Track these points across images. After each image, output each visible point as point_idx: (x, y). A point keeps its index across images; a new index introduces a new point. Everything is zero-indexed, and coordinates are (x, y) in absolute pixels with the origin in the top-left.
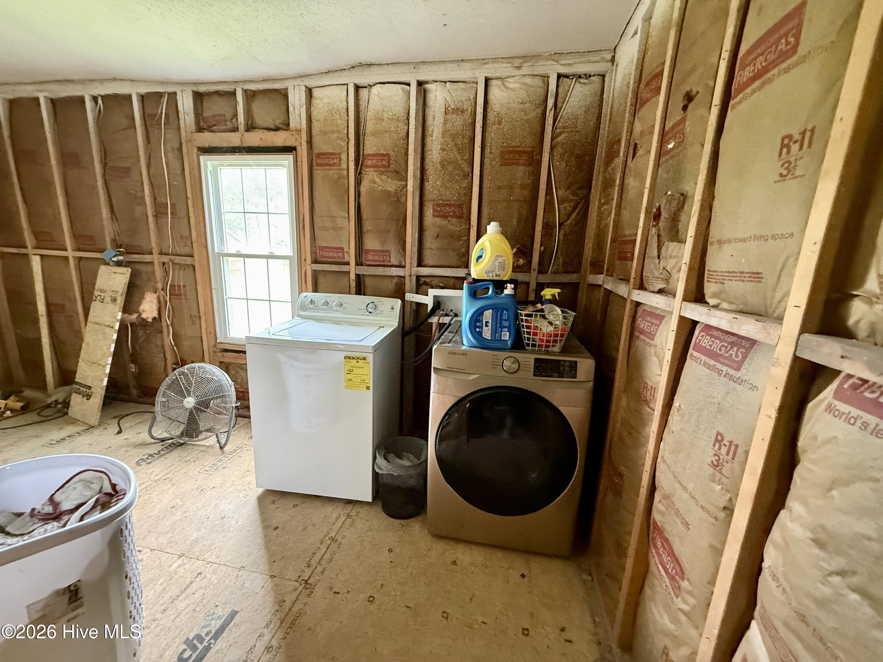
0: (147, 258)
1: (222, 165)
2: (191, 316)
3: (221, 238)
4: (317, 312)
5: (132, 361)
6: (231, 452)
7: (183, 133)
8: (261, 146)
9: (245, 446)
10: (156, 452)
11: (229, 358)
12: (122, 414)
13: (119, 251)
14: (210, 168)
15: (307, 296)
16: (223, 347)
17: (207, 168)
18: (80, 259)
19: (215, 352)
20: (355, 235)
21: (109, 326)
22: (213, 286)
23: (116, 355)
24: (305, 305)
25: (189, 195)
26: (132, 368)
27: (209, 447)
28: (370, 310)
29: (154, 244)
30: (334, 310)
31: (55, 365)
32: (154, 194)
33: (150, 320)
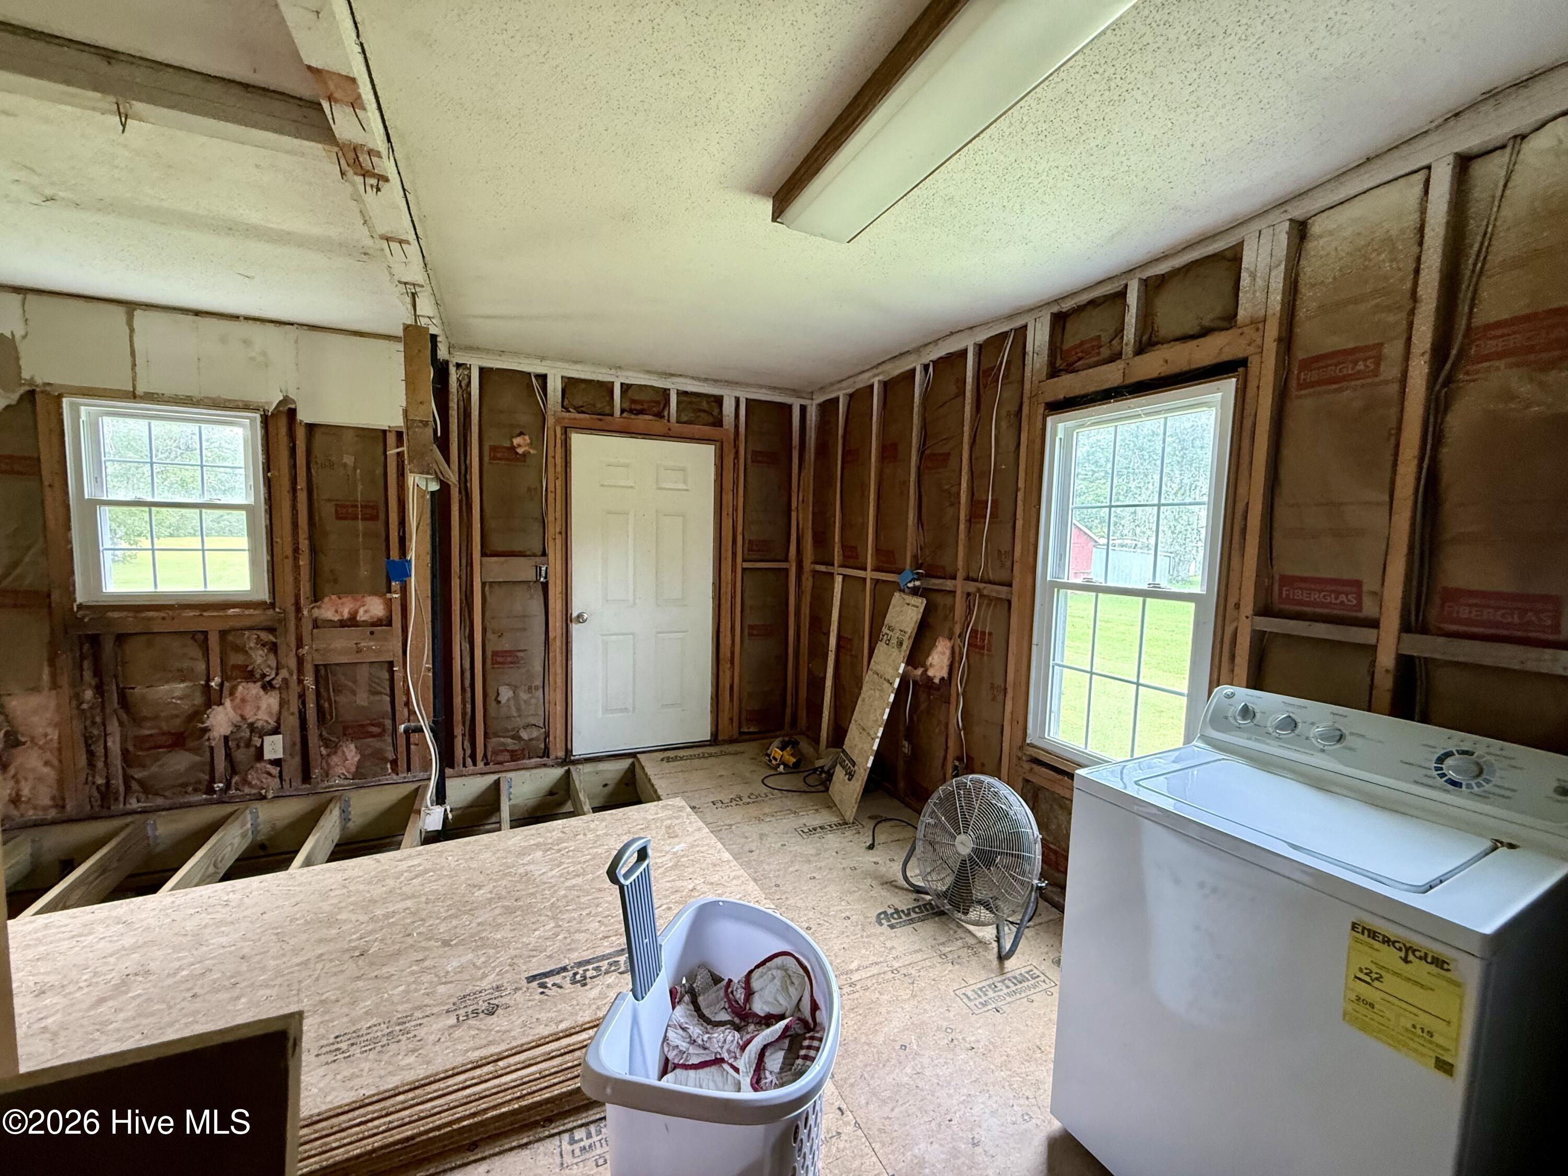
0: (948, 584)
1: (1082, 426)
2: (992, 687)
3: (1061, 555)
4: (1256, 740)
5: (908, 737)
6: (1015, 978)
7: (1027, 385)
8: (1162, 375)
9: (1043, 978)
10: (905, 908)
11: (1041, 777)
12: (881, 814)
13: (918, 573)
14: (1060, 434)
15: (1233, 694)
16: (1034, 755)
17: (1056, 435)
18: (878, 581)
19: (1020, 759)
20: (1411, 548)
21: (888, 681)
22: (1035, 641)
23: (890, 725)
24: (1226, 718)
25: (1021, 484)
26: (904, 746)
27: (980, 942)
28: (1452, 774)
29: (960, 563)
30: (1313, 747)
31: (832, 717)
32: (973, 488)
33: (937, 681)
